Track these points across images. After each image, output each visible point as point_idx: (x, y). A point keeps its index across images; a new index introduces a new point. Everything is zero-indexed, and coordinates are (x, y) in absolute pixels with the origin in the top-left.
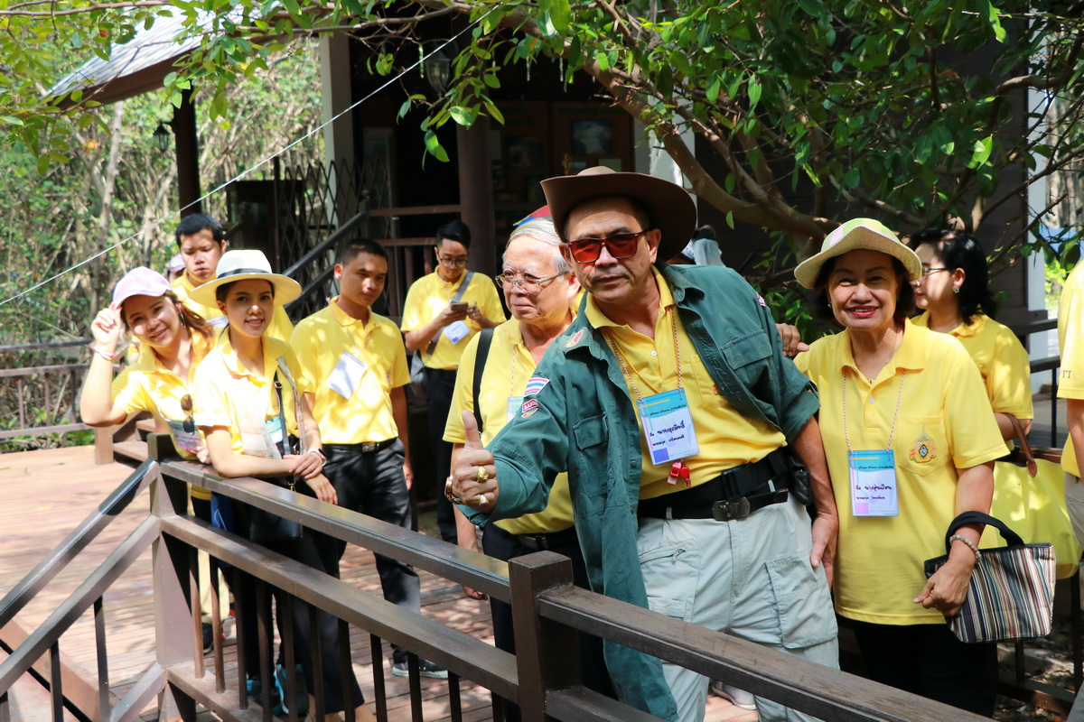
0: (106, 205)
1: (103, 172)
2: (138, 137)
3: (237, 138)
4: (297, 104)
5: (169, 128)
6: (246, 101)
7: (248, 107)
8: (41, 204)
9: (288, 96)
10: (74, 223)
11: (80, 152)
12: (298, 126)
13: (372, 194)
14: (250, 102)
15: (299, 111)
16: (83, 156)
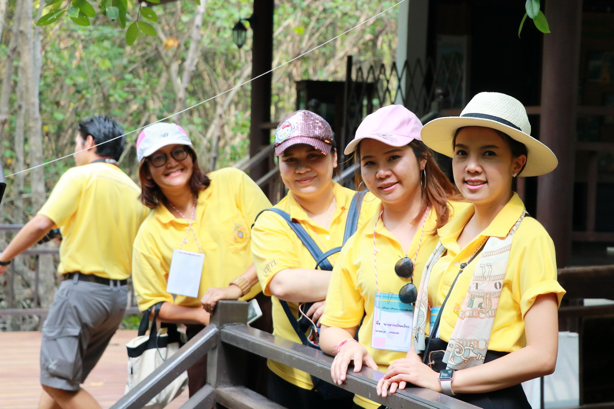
0: (180, 99)
1: (181, 71)
2: (214, 36)
3: (309, 44)
4: (371, 13)
5: (247, 24)
6: (321, 8)
7: (323, 16)
8: (120, 96)
9: (362, 5)
10: (149, 117)
11: (161, 49)
12: (368, 37)
13: (446, 94)
14: (325, 10)
15: (371, 21)
16: (163, 53)
